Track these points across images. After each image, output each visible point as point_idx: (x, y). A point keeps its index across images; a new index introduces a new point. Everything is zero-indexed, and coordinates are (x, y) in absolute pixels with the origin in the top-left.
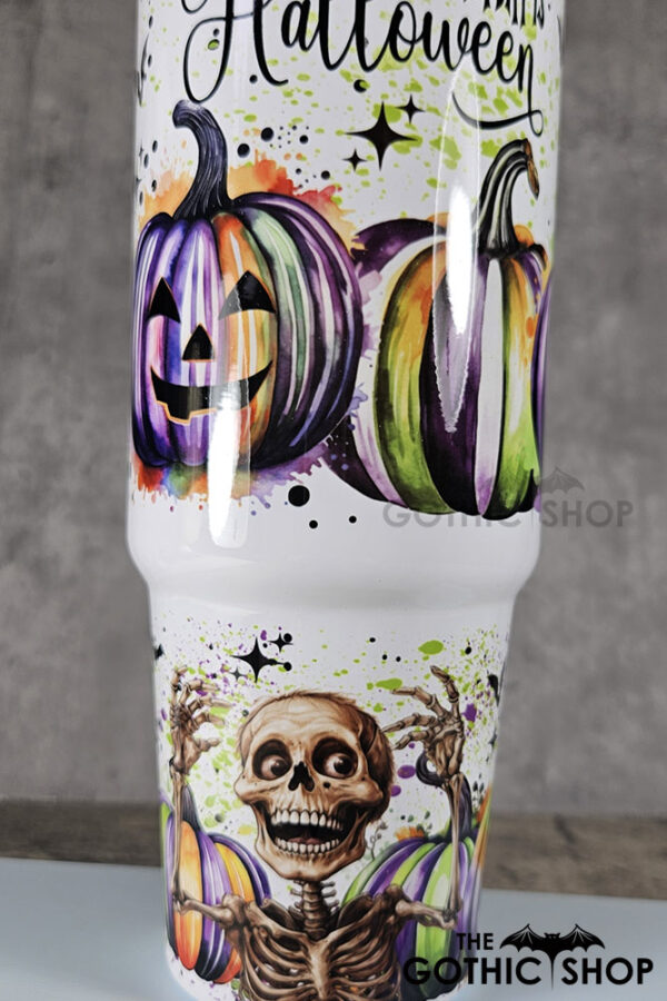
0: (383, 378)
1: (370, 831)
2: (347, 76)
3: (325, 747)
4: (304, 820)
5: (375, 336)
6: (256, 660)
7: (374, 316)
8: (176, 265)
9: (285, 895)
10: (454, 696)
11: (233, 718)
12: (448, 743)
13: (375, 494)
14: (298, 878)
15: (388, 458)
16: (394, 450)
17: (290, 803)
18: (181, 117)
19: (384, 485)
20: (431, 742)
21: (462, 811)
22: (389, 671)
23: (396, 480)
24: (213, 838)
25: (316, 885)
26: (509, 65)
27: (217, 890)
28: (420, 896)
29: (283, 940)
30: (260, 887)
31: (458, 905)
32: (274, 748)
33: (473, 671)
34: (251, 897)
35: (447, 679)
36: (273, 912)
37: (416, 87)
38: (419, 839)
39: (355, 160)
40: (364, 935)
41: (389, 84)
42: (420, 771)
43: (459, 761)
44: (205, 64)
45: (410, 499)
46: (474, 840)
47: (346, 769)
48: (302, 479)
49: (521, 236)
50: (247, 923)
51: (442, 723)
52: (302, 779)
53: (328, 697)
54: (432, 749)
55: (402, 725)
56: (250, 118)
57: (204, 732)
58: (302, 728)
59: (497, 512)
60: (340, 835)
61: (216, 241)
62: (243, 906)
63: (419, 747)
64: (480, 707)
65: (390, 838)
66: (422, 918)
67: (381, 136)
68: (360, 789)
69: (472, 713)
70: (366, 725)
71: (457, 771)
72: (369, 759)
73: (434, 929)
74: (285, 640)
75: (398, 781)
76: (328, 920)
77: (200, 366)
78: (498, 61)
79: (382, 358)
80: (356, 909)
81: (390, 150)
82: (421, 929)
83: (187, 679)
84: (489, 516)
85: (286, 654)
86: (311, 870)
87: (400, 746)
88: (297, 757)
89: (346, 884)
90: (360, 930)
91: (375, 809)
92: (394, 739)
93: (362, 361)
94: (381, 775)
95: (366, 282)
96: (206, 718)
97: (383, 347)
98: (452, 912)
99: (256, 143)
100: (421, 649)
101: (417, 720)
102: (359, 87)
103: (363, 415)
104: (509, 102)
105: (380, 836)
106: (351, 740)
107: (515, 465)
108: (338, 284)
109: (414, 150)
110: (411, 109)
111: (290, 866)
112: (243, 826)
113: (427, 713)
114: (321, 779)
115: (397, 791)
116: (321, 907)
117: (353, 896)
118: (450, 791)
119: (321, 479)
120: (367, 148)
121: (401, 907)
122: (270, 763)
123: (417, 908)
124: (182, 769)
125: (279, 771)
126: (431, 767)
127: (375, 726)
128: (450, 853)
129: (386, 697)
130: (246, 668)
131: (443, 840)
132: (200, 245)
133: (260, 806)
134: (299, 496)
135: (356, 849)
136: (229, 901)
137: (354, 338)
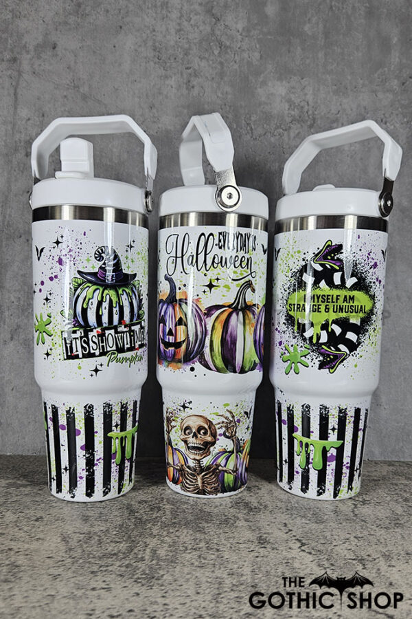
0: (211, 342)
1: (212, 449)
2: (202, 272)
3: (200, 428)
4: (196, 445)
5: (209, 332)
6: (184, 407)
7: (209, 328)
8: (165, 312)
9: (191, 463)
10: (233, 417)
11: (179, 420)
12: (232, 428)
13: (210, 369)
14: (194, 459)
15: (213, 360)
16: (215, 359)
17: (192, 441)
18: (167, 279)
19: (212, 367)
20: (227, 428)
21: (237, 446)
22: (215, 410)
23: (215, 366)
24: (176, 449)
25: (199, 461)
26: (244, 264)
27: (176, 462)
28: (225, 466)
29: (191, 474)
30: (186, 461)
31: (237, 469)
32: (188, 428)
33: (239, 410)
34: (184, 463)
35: (231, 412)
36: (189, 467)
37: (219, 274)
38: (225, 451)
39: (204, 292)
40: (211, 474)
41: (212, 274)
42: (224, 435)
43: (236, 432)
44: (171, 267)
45: (218, 370)
46: (242, 453)
47: (205, 433)
48: (193, 365)
49: (248, 304)
50: (183, 470)
51: (230, 423)
52: (195, 435)
53: (201, 416)
54: (227, 430)
55: (219, 424)
56: (181, 281)
57: (173, 423)
58: (195, 423)
59: (243, 371)
60: (205, 450)
61: (174, 309)
62: (182, 466)
63: (224, 429)
64: (241, 420)
65: (217, 451)
66: (226, 471)
67: (211, 286)
68: (209, 439)
69: (239, 421)
70: (210, 423)
71: (235, 435)
72: (211, 431)
73: (229, 475)
74: (190, 403)
75: (218, 437)
76: (202, 470)
77: (171, 337)
78: (241, 264)
79: (211, 337)
80: (208, 468)
81: (213, 289)
82: (226, 474)
83: (169, 410)
84: (239, 373)
85: (191, 406)
86: (198, 458)
87: (219, 429)
88: (194, 430)
89: (206, 461)
90: (210, 473)
91: (213, 444)
92: (217, 427)
93: (207, 338)
94: (214, 435)
95: (207, 320)
96: (173, 420)
97: (212, 335)
98: (235, 471)
99: (182, 287)
100: (224, 405)
101: (223, 422)
102: (205, 275)
103: (207, 350)
104: (244, 273)
105: (215, 450)
106: (207, 427)
107: (248, 360)
108: (201, 320)
109: (218, 288)
110: (218, 279)
111: (192, 456)
112: (182, 446)
113: (226, 421)
114: (199, 436)
115: (218, 439)
116: (200, 467)
117: (207, 465)
118: (233, 440)
119: (197, 365)
120: (207, 289)
121: (220, 468)
122: (187, 432)
123: (224, 469)
124: (169, 432)
125: (189, 434)
126: (227, 434)
127: (212, 424)
128: (234, 456)
129: (215, 417)
130: (182, 409)
131: (232, 452)
132: (170, 309)
133: (186, 442)
134: (192, 369)
135: (208, 453)
136: (179, 464)
137: (205, 333)
